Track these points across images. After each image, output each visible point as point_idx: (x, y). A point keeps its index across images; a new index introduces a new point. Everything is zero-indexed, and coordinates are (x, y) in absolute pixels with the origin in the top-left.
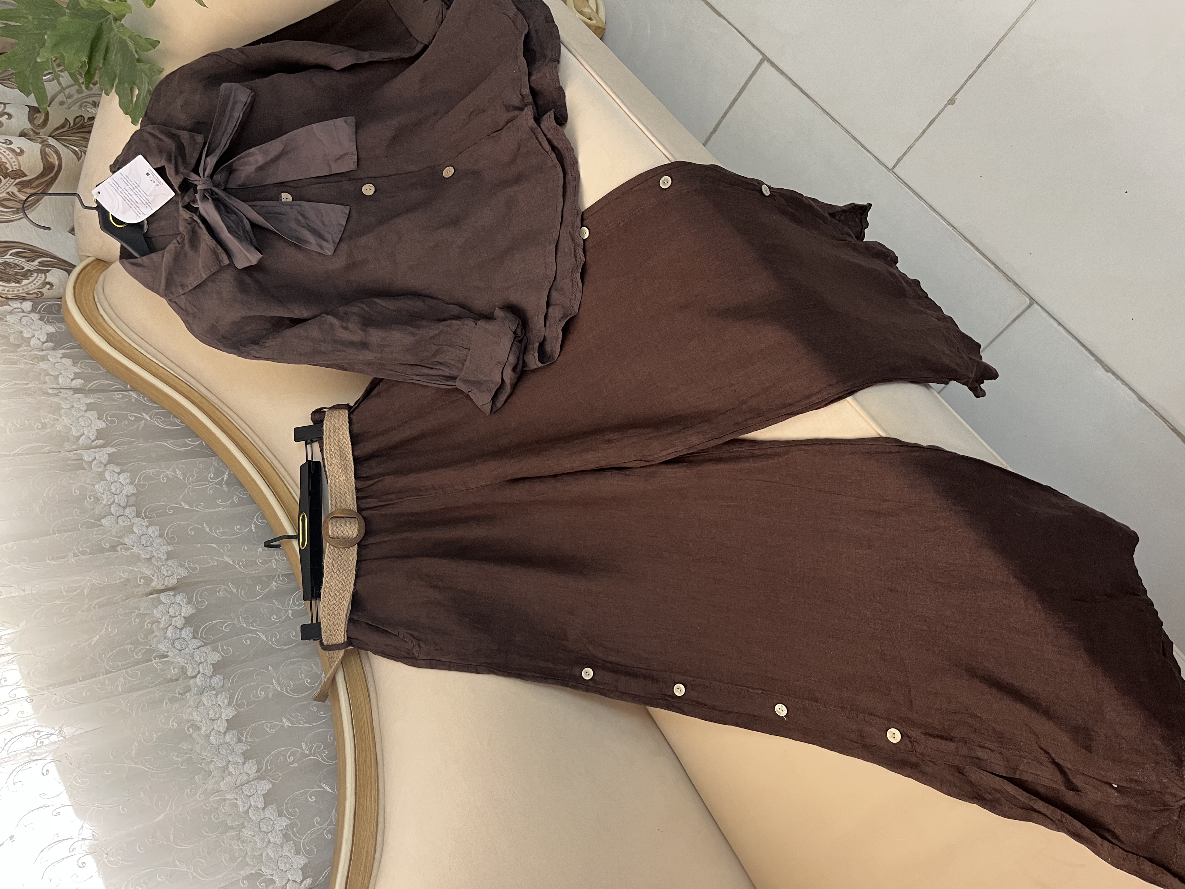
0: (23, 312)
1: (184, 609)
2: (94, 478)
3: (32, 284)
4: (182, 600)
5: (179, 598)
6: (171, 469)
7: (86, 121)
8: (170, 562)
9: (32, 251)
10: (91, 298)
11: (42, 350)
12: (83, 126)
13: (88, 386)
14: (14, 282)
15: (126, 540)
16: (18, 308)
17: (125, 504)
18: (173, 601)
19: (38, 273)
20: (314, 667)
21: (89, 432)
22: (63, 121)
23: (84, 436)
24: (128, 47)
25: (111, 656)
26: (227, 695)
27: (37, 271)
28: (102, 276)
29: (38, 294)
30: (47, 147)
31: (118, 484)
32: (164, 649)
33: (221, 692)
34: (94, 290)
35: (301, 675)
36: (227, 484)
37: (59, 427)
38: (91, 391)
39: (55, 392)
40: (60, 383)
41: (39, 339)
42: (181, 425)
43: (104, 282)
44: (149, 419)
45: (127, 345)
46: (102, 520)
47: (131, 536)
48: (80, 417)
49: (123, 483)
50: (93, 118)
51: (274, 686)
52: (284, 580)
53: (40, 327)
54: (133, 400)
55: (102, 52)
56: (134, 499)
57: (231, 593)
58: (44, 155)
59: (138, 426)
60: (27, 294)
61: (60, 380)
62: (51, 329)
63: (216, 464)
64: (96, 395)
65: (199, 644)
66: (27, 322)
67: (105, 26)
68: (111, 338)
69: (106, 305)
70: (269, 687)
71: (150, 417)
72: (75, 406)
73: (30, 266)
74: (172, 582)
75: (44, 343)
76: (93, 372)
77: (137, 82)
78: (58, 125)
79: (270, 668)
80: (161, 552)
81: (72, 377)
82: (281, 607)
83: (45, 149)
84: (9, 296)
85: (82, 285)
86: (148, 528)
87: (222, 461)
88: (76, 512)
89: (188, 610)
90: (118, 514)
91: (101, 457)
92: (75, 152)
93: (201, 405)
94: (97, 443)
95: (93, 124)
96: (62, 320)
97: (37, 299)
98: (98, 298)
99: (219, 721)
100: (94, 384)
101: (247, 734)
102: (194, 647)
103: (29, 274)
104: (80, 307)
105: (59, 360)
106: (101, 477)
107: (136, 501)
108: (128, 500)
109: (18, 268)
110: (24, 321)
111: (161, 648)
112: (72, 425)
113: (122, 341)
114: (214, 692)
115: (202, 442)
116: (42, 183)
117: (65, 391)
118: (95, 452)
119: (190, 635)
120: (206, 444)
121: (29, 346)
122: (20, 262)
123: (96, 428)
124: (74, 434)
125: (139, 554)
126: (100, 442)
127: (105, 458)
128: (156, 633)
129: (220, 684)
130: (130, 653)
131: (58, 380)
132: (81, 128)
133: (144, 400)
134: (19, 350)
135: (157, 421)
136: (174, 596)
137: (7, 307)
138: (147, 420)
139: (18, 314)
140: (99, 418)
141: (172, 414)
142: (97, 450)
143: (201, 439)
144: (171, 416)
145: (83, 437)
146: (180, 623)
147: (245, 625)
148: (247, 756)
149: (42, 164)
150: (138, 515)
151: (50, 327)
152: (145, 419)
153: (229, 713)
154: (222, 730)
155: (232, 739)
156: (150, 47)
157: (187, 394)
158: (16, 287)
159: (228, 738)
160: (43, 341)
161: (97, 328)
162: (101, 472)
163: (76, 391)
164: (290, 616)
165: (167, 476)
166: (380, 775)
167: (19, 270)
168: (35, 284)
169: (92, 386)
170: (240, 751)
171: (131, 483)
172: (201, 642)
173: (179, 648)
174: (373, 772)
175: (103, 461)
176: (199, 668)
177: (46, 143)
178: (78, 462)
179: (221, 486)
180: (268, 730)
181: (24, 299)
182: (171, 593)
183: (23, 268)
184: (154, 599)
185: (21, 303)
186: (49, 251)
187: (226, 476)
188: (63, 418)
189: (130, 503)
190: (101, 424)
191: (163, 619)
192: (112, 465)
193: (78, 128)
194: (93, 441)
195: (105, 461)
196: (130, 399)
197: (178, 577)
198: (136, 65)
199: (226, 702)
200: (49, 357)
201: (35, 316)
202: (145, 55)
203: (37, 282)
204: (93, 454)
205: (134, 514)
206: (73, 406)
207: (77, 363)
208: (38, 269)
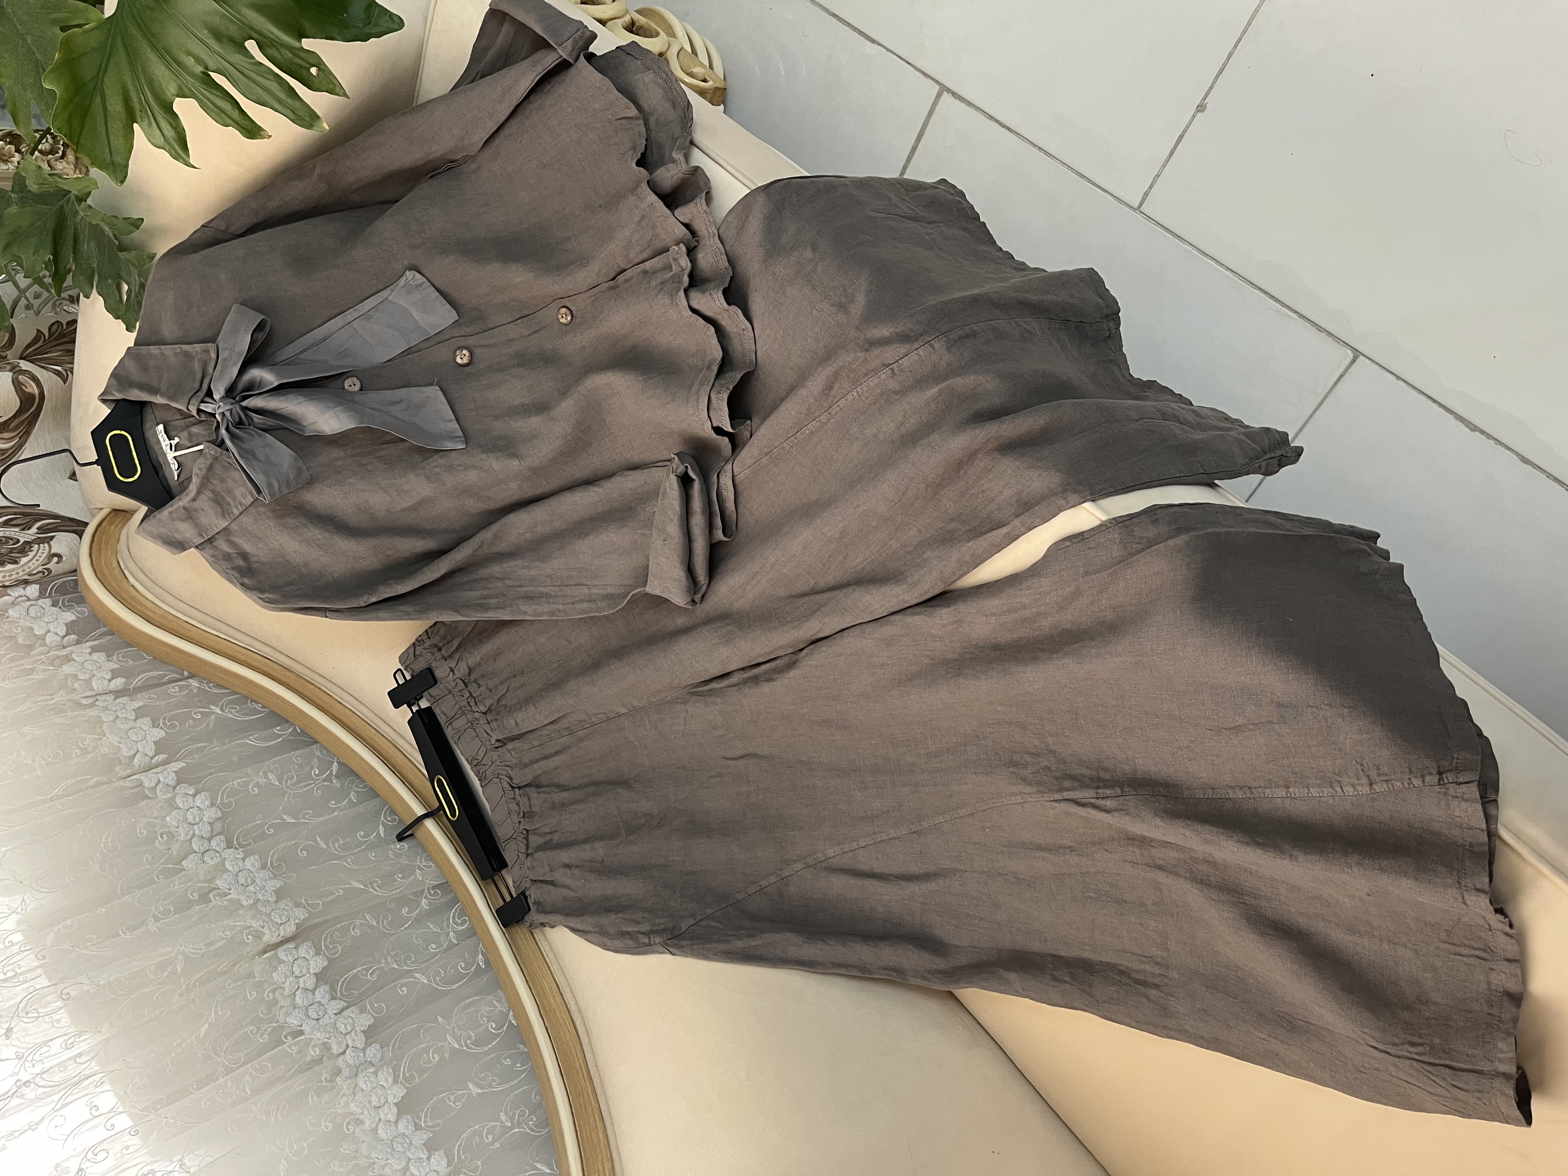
0: (29, 599)
1: (311, 962)
2: (162, 808)
3: (34, 561)
4: (308, 952)
5: (305, 950)
6: (261, 774)
7: (65, 327)
8: (282, 905)
9: (25, 515)
10: (115, 564)
11: (64, 647)
12: (62, 335)
13: (132, 683)
14: (10, 563)
15: (219, 883)
16: (21, 596)
17: (209, 835)
18: (296, 957)
19: (39, 544)
20: (497, 1004)
21: (144, 747)
22: (34, 334)
23: (139, 753)
24: (103, 231)
25: (227, 1047)
26: (391, 1070)
27: (38, 541)
28: (124, 531)
29: (44, 573)
30: (21, 374)
31: (195, 811)
32: (295, 1022)
33: (381, 1066)
34: (117, 553)
35: (482, 1019)
36: (337, 777)
37: (104, 750)
38: (138, 690)
39: (90, 701)
40: (95, 688)
41: (57, 634)
42: (264, 712)
43: (128, 539)
44: (221, 713)
45: (174, 619)
46: (183, 863)
47: (225, 876)
48: (129, 730)
49: (202, 808)
50: (75, 321)
51: (449, 1043)
52: (436, 894)
53: (55, 616)
54: (195, 691)
55: (70, 243)
56: (220, 825)
57: (371, 926)
58: (17, 384)
59: (208, 724)
60: (29, 575)
61: (95, 684)
62: (70, 616)
63: (318, 753)
64: (146, 695)
65: (340, 1006)
66: (36, 612)
67: (67, 210)
68: (151, 614)
69: (135, 570)
70: (443, 1046)
71: (222, 710)
72: (120, 716)
73: (27, 536)
74: (290, 929)
75: (63, 637)
76: (136, 663)
77: (123, 274)
78: (30, 341)
79: (440, 1019)
80: (267, 891)
81: (108, 676)
82: (439, 931)
83: (17, 378)
84: (7, 584)
85: (100, 549)
86: (244, 861)
87: (325, 748)
88: (147, 859)
89: (318, 964)
90: (202, 850)
91: (167, 778)
92: (58, 373)
93: (285, 680)
94: (158, 760)
95: (76, 329)
96: (81, 600)
97: (44, 578)
98: (124, 563)
99: (386, 1107)
100: (139, 680)
101: (426, 1117)
102: (335, 1012)
103: (28, 547)
104: (103, 581)
105: (88, 657)
106: (171, 805)
107: (223, 829)
108: (212, 829)
109: (11, 542)
110: (32, 612)
111: (292, 1021)
112: (120, 743)
113: (166, 615)
114: (372, 1070)
115: (295, 729)
116: (23, 422)
117: (103, 697)
118: (158, 773)
119: (327, 996)
120: (301, 730)
121: (45, 645)
122: (12, 533)
123: (153, 739)
124: (125, 754)
125: (239, 899)
126: (161, 757)
127: (171, 779)
128: (282, 1003)
129: (379, 1056)
130: (252, 1037)
131: (91, 684)
132: (61, 338)
133: (209, 687)
134: (32, 653)
135: (231, 713)
136: (296, 948)
137: (7, 598)
138: (217, 713)
139: (23, 604)
140: (155, 725)
141: (248, 698)
142: (159, 769)
143: (293, 724)
144: (249, 701)
145: (138, 756)
146: (310, 982)
147: (396, 967)
148: (430, 1147)
149: (17, 397)
150: (229, 846)
151: (68, 614)
152: (214, 713)
153: (397, 1093)
154: (392, 1118)
155: (407, 1127)
156: (132, 228)
157: (265, 669)
158: (13, 570)
159: (401, 1126)
160: (62, 635)
161: (129, 604)
162: (170, 798)
163: (118, 694)
164: (453, 940)
165: (257, 785)
166: (611, 1138)
167: (13, 544)
168: (37, 560)
169: (137, 683)
170: (420, 1142)
171: (213, 805)
172: (342, 1003)
173: (315, 1016)
174: (601, 1136)
175: (170, 783)
176: (346, 1040)
177: (18, 369)
178: (137, 790)
179: (331, 781)
180: (452, 1104)
181: (26, 582)
182: (291, 945)
183: (18, 541)
184: (271, 957)
185: (24, 588)
186: (48, 509)
187: (335, 767)
188: (107, 735)
189: (214, 833)
190: (158, 734)
191: (288, 983)
192: (183, 785)
193: (55, 339)
194: (152, 758)
195: (172, 783)
196: (191, 690)
197: (297, 921)
198: (117, 255)
199: (391, 1080)
200: (74, 656)
201: (46, 602)
202: (126, 239)
203: (40, 557)
204: (155, 776)
205: (223, 845)
206: (117, 717)
207: (113, 655)
208: (38, 538)
